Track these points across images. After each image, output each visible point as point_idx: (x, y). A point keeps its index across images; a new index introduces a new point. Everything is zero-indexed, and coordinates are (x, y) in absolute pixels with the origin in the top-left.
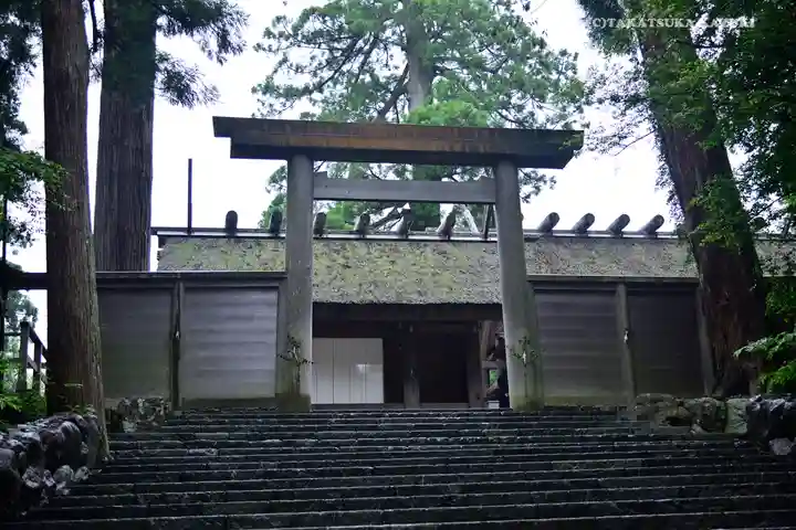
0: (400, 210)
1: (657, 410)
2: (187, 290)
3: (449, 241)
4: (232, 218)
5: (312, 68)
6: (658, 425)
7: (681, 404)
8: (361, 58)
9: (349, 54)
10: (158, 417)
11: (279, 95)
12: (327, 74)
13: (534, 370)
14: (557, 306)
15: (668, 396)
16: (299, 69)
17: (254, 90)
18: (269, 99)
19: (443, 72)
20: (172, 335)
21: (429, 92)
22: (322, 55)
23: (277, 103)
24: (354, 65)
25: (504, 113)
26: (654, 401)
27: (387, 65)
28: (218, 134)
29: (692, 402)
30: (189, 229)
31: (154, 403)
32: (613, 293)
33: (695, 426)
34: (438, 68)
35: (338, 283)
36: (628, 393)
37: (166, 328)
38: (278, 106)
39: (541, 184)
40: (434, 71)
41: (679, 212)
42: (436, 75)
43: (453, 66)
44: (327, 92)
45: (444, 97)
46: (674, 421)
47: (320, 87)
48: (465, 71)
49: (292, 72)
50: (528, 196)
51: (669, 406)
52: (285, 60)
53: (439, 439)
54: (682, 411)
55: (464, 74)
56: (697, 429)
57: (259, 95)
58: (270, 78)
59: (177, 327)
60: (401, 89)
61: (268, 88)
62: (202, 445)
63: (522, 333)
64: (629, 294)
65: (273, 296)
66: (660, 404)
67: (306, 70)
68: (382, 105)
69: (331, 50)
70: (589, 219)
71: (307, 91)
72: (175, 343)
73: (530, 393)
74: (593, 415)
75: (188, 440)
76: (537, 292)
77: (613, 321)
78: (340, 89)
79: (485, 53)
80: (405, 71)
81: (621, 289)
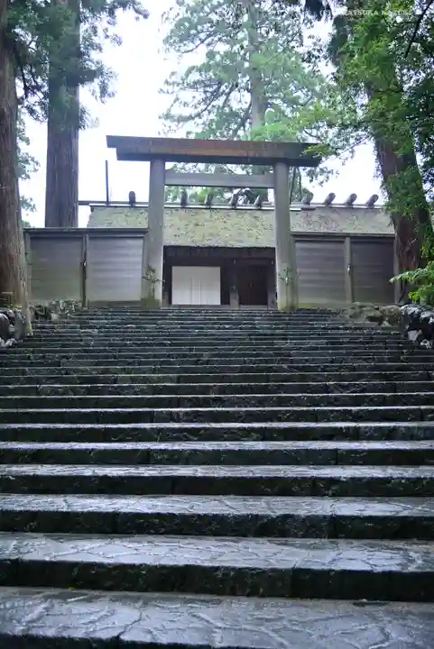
0: (244, 190)
1: (361, 312)
2: (90, 238)
3: (260, 210)
4: (132, 195)
5: (193, 103)
6: (362, 321)
7: (377, 309)
8: (224, 97)
9: (216, 95)
10: (71, 312)
11: (174, 121)
12: (203, 107)
13: (293, 287)
14: (307, 250)
15: (371, 304)
16: (185, 104)
17: (160, 118)
18: (168, 123)
19: (272, 105)
20: (82, 264)
21: (263, 118)
22: (200, 95)
23: (174, 125)
24: (220, 102)
25: (309, 131)
26: (361, 307)
27: (240, 101)
28: (110, 145)
29: (384, 308)
30: (108, 202)
31: (69, 303)
32: (343, 242)
33: (385, 322)
34: (269, 104)
35: (190, 234)
36: (349, 302)
37: (78, 260)
38: (174, 127)
39: (330, 175)
40: (267, 105)
41: (386, 194)
42: (267, 107)
43: (278, 102)
44: (204, 119)
45: (272, 121)
46: (372, 319)
47: (199, 115)
48: (285, 105)
49: (182, 106)
50: (322, 182)
51: (370, 309)
52: (177, 99)
53: (227, 326)
54: (378, 313)
55: (284, 107)
56: (386, 324)
57: (163, 120)
58: (169, 110)
59: (85, 260)
60: (247, 117)
61: (168, 116)
62: (91, 327)
63: (285, 266)
64: (351, 242)
65: (140, 242)
66: (364, 309)
67: (190, 105)
68: (236, 126)
69: (205, 92)
70: (353, 197)
71: (191, 118)
72: (84, 269)
73: (290, 300)
74: (323, 314)
75: (84, 325)
76: (297, 241)
77: (342, 259)
78: (212, 116)
79: (299, 93)
80: (250, 105)
81: (348, 240)
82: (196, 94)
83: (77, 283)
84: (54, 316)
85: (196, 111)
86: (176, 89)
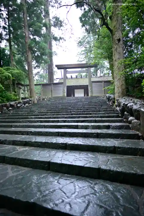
13: (92, 92)
30: (62, 78)
59: (52, 89)
63: (90, 88)
72: (52, 91)
73: (91, 95)
76: (93, 83)
81: (103, 82)
82: (83, 56)
83: (51, 93)
84: (45, 100)
85: (84, 59)
86: (79, 55)
